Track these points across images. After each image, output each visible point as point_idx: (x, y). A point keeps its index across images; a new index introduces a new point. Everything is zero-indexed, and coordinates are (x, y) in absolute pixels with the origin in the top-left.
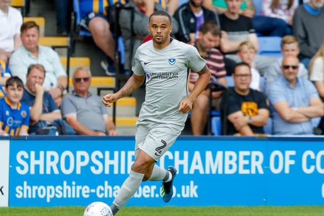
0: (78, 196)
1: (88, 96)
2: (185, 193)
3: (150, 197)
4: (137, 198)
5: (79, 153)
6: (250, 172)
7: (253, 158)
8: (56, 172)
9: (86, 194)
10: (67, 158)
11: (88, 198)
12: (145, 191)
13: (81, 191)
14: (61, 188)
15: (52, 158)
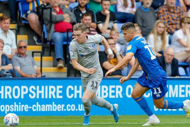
0: (22, 110)
1: (25, 56)
2: (80, 108)
3: (61, 110)
4: (54, 111)
5: (23, 87)
6: (115, 97)
7: (117, 89)
8: (10, 97)
9: (27, 109)
10: (16, 90)
11: (27, 111)
12: (58, 108)
13: (24, 108)
14: (13, 106)
15: (8, 90)
